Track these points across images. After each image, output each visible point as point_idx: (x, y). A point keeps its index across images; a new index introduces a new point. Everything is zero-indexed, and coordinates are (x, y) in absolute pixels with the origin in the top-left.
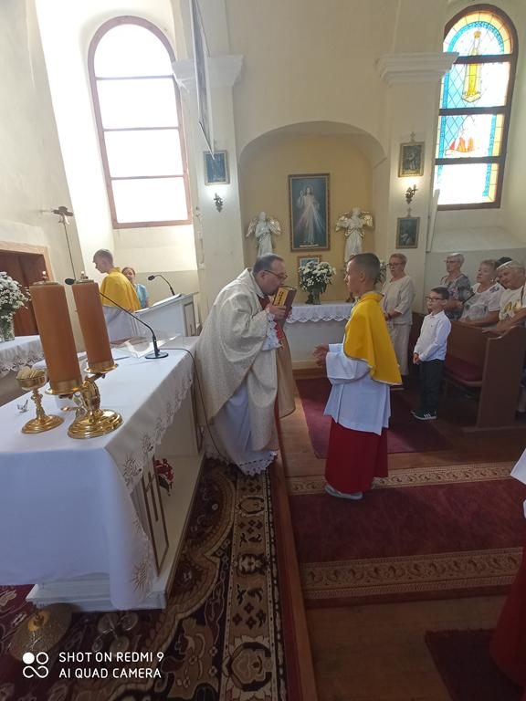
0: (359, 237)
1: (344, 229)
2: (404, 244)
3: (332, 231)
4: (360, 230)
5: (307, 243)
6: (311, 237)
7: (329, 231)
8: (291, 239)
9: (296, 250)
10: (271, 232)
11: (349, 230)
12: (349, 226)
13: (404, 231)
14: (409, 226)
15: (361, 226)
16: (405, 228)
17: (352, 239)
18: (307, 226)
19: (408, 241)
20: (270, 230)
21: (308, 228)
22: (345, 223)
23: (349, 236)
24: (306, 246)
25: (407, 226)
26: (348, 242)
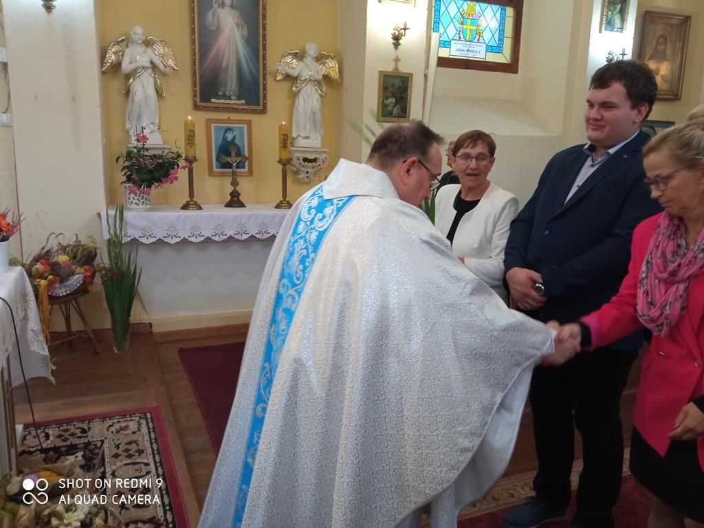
0: (317, 96)
1: (290, 79)
2: (390, 114)
3: (269, 79)
4: (319, 82)
5: (225, 97)
6: (232, 85)
7: (264, 79)
8: (195, 85)
9: (203, 107)
10: (154, 66)
11: (300, 80)
12: (299, 74)
13: (390, 95)
14: (397, 86)
15: (320, 77)
16: (391, 90)
17: (304, 98)
18: (224, 65)
19: (395, 111)
20: (152, 62)
21: (226, 69)
22: (293, 68)
23: (299, 91)
24: (222, 101)
25: (393, 85)
26: (297, 102)
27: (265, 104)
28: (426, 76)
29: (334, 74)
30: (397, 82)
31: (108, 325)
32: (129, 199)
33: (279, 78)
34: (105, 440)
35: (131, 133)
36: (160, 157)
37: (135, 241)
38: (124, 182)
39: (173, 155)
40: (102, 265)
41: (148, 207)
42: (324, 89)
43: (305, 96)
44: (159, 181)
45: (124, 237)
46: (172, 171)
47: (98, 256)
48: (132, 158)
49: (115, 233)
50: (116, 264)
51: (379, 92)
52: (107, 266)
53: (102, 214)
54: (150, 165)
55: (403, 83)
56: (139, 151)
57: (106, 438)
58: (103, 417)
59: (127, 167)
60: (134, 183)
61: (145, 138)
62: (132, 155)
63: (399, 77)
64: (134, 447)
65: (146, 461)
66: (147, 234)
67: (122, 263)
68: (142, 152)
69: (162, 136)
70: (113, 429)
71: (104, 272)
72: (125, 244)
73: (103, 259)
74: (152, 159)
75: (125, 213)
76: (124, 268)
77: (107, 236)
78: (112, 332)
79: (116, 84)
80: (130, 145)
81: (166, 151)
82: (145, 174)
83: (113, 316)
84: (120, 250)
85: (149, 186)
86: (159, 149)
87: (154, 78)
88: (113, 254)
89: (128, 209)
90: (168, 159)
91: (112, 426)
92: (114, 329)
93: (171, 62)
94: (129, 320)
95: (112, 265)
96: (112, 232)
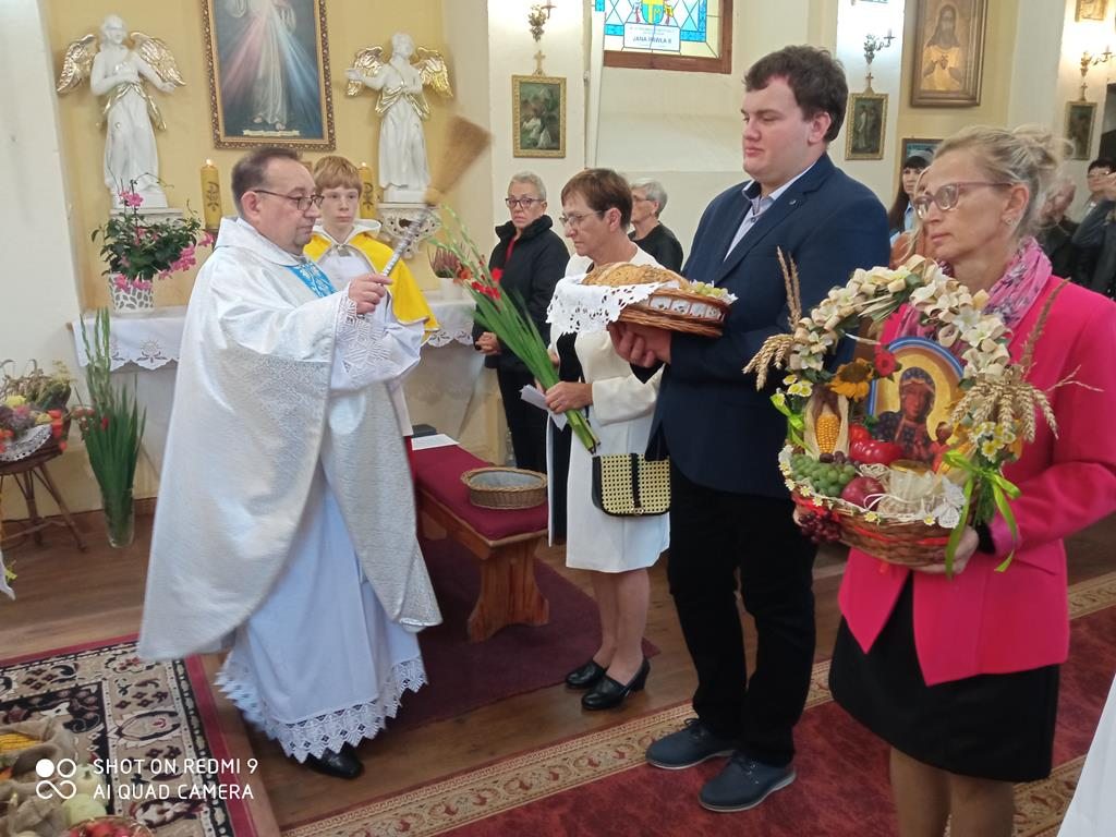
0: (415, 120)
1: (371, 93)
2: (534, 144)
3: (337, 95)
4: (416, 99)
5: (265, 125)
7: (328, 95)
8: (215, 110)
9: (231, 144)
10: (144, 80)
11: (387, 95)
12: (385, 85)
13: (532, 113)
14: (542, 100)
15: (418, 88)
16: (533, 105)
17: (394, 123)
18: (261, 74)
19: (542, 138)
20: (140, 75)
21: (266, 80)
22: (374, 76)
23: (386, 112)
24: (261, 133)
25: (536, 98)
26: (383, 131)
27: (331, 135)
28: (586, 81)
29: (442, 84)
30: (542, 93)
31: (97, 504)
32: (118, 298)
33: (353, 91)
34: (104, 682)
35: (114, 191)
36: (164, 228)
37: (131, 367)
38: (108, 272)
39: (185, 224)
40: (80, 408)
41: (149, 309)
42: (426, 108)
43: (396, 120)
44: (164, 266)
45: (113, 361)
46: (184, 249)
47: (73, 394)
48: (118, 232)
49: (98, 354)
50: (104, 404)
51: (514, 110)
52: (89, 408)
53: (74, 325)
54: (149, 241)
55: (552, 95)
56: (128, 220)
57: (105, 679)
58: (98, 648)
59: (111, 247)
60: (124, 271)
61: (137, 199)
62: (117, 227)
63: (545, 84)
64: (150, 690)
65: (170, 709)
66: (151, 354)
67: (112, 402)
68: (134, 222)
69: (165, 193)
70: (115, 664)
71: (84, 419)
72: (116, 372)
73: (81, 399)
74: (151, 232)
75: (112, 322)
76: (116, 411)
77: (84, 361)
78: (104, 515)
79: (84, 114)
80: (113, 212)
81: (175, 218)
82: (141, 256)
83: (103, 489)
84: (108, 381)
85: (149, 276)
86: (162, 215)
87: (147, 100)
88: (97, 390)
89: (118, 316)
90: (177, 231)
91: (113, 659)
92: (107, 509)
93: (172, 74)
94: (131, 492)
95: (94, 407)
96: (93, 353)
